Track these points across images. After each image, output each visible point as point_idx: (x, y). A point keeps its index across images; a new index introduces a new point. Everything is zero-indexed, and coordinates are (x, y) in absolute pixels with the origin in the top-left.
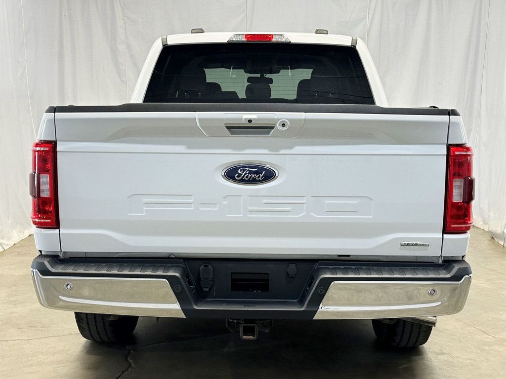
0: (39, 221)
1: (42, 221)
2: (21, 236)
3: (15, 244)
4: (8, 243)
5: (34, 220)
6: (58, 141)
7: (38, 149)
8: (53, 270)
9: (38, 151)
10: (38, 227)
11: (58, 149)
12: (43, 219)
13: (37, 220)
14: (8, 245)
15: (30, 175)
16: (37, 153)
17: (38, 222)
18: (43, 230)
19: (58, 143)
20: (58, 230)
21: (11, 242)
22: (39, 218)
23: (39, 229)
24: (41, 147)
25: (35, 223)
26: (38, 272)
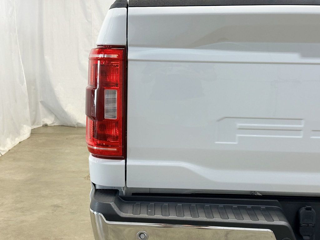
0: (98, 148)
1: (101, 149)
2: (14, 143)
3: (9, 150)
4: (4, 149)
5: (91, 147)
6: (131, 46)
7: (101, 56)
8: (123, 215)
9: (101, 59)
10: (97, 157)
11: (130, 56)
12: (103, 146)
13: (95, 148)
14: (4, 151)
15: (88, 90)
16: (99, 61)
17: (96, 150)
18: (101, 160)
19: (130, 49)
20: (124, 161)
21: (6, 148)
22: (98, 145)
23: (96, 159)
24: (105, 53)
25: (92, 151)
26: (102, 215)
